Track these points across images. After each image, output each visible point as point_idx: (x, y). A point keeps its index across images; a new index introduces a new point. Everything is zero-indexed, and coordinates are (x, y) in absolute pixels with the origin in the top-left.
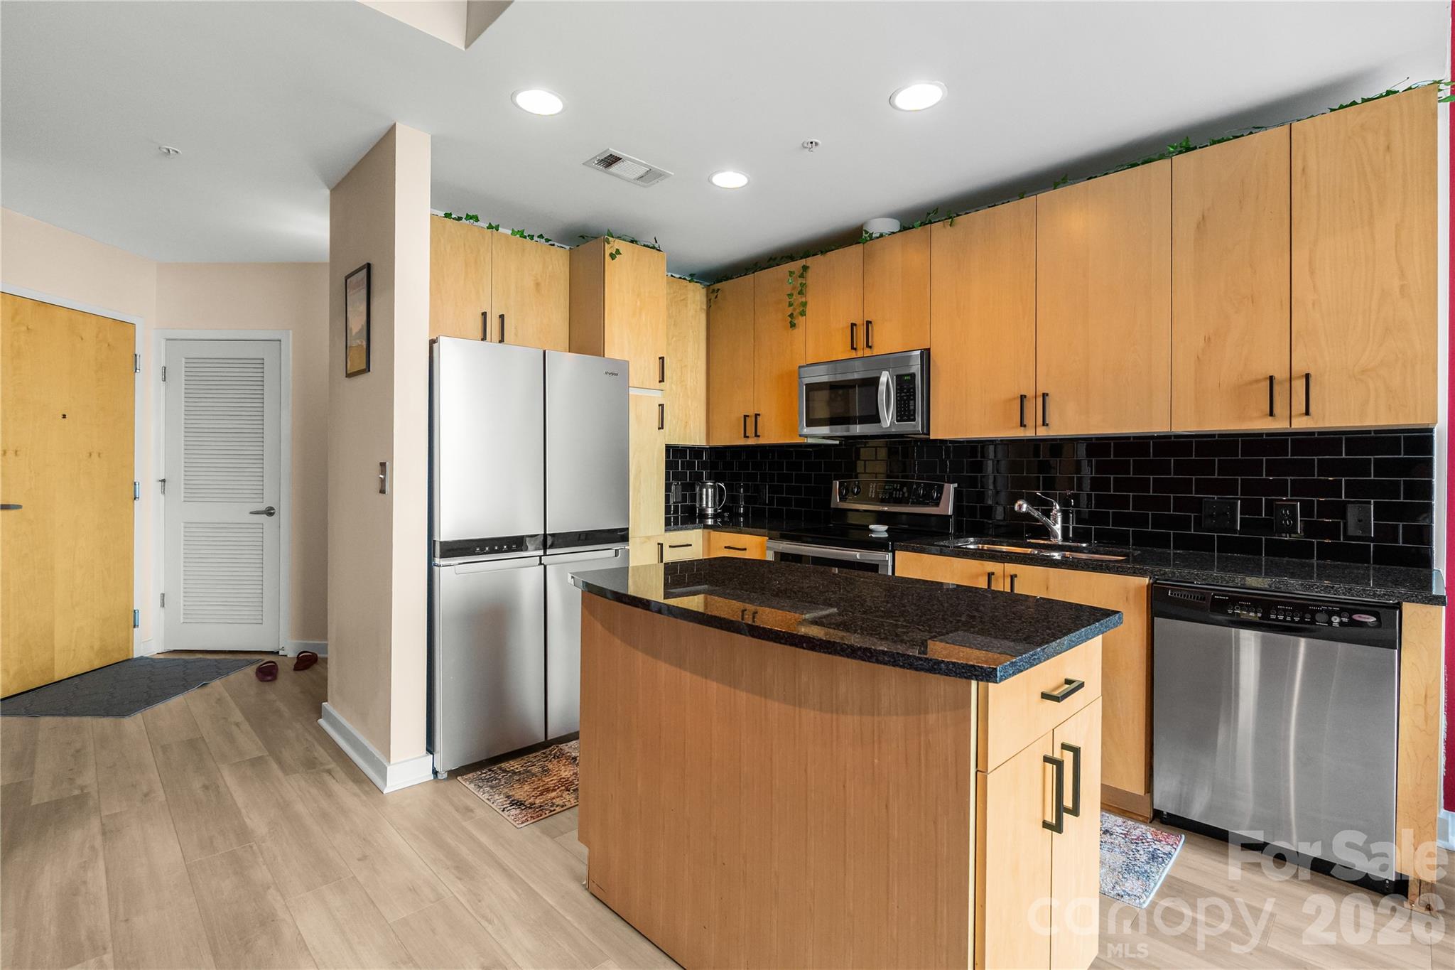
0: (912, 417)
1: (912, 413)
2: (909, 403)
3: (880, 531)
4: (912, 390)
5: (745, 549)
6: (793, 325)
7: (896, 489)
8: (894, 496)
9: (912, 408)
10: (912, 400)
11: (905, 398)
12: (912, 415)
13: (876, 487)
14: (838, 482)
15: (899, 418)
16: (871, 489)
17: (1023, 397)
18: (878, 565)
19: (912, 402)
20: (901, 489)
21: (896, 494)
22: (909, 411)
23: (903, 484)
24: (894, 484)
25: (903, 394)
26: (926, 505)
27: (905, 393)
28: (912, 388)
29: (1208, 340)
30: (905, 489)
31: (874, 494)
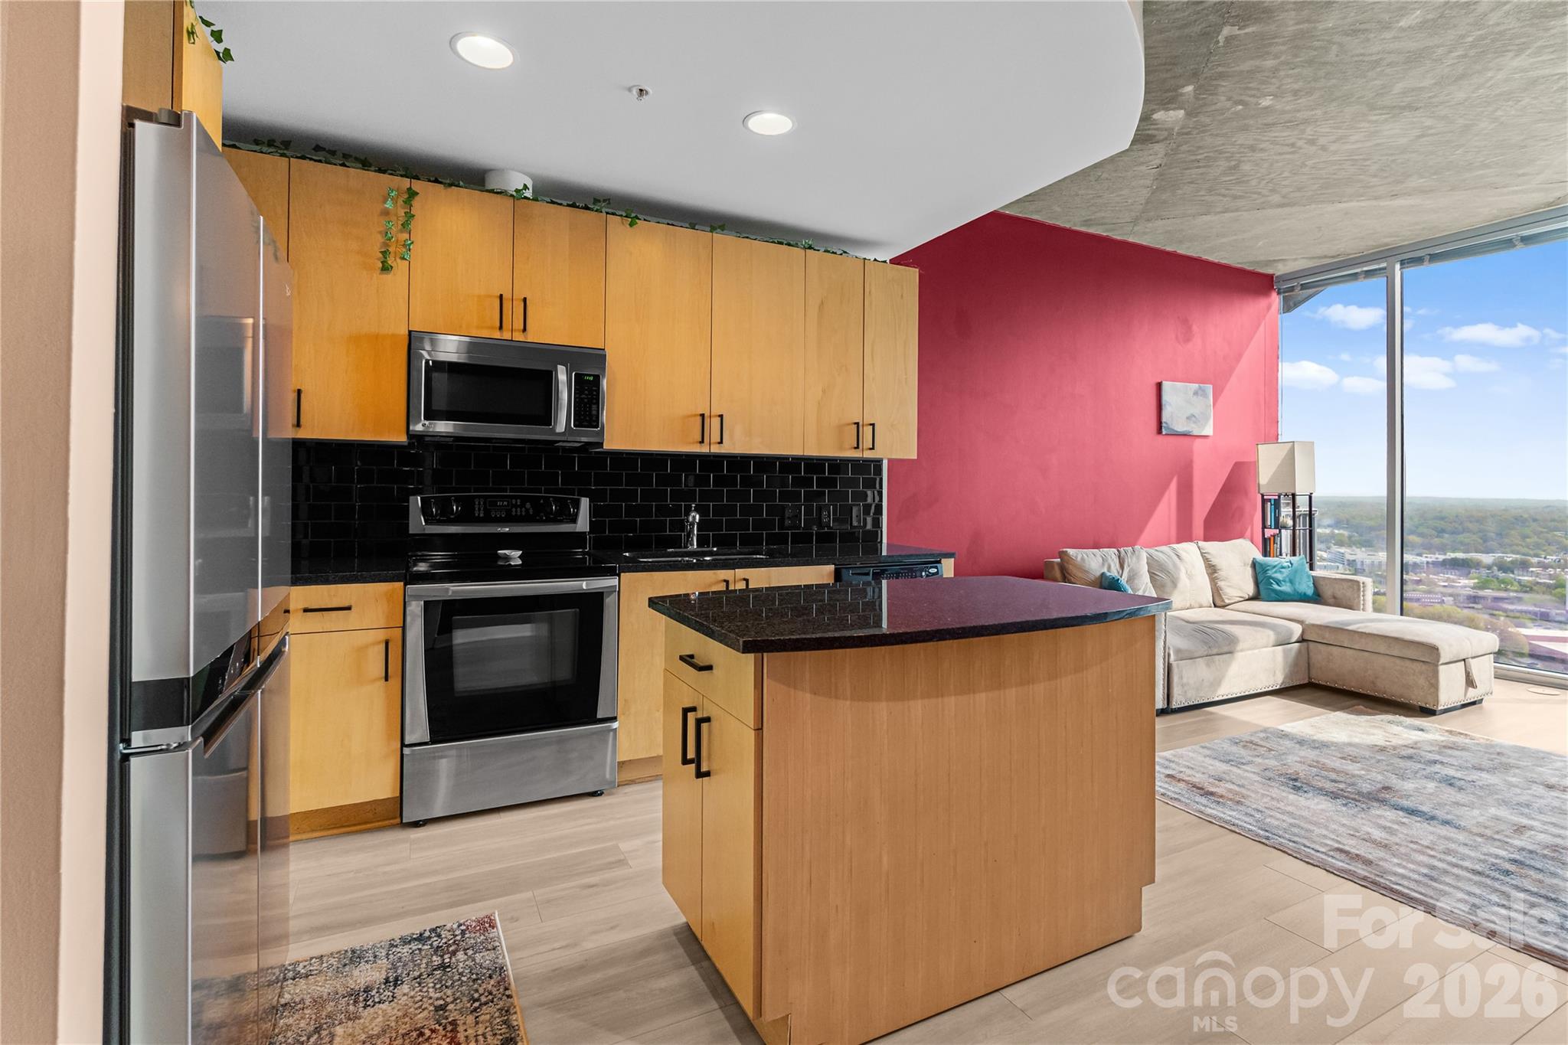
0: (595, 424)
1: (594, 419)
2: (590, 408)
3: (515, 556)
4: (595, 393)
5: (349, 608)
6: (386, 268)
7: (516, 506)
8: (514, 513)
9: (594, 412)
10: (594, 404)
11: (586, 400)
12: (594, 421)
13: (485, 503)
14: (419, 498)
15: (577, 423)
16: (477, 507)
17: (703, 415)
18: (603, 593)
19: (594, 407)
20: (523, 505)
21: (516, 511)
22: (591, 415)
23: (524, 499)
24: (512, 499)
25: (583, 396)
26: (561, 522)
27: (587, 395)
28: (595, 391)
29: (824, 391)
30: (528, 505)
31: (482, 512)
